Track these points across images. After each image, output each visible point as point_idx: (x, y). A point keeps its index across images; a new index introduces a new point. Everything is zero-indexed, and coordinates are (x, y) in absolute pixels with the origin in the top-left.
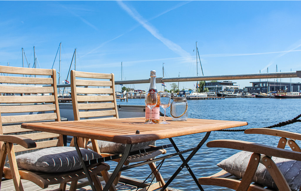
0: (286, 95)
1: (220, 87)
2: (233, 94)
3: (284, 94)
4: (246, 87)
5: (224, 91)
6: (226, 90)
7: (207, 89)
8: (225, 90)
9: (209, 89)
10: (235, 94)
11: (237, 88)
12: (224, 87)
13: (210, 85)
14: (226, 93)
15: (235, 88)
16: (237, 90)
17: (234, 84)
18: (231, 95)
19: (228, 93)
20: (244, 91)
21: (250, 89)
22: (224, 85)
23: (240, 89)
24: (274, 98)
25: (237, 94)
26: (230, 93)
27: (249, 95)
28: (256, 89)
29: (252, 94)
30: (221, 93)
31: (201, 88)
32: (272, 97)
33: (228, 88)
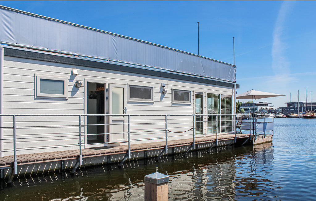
0: (314, 115)
1: (256, 108)
2: (266, 114)
3: (312, 115)
4: (280, 108)
5: (259, 112)
6: (262, 110)
7: (243, 109)
8: (260, 110)
9: (245, 109)
10: (268, 115)
11: (272, 109)
12: (259, 108)
13: (246, 106)
14: (260, 114)
15: (270, 108)
16: (271, 111)
17: (269, 105)
18: (264, 116)
19: (262, 114)
20: (278, 111)
21: (284, 110)
22: (259, 106)
23: (275, 109)
24: (303, 118)
25: (270, 115)
26: (263, 114)
27: (281, 115)
28: (290, 109)
29: (284, 115)
30: (255, 114)
31: (238, 108)
32: (301, 117)
33: (263, 108)
